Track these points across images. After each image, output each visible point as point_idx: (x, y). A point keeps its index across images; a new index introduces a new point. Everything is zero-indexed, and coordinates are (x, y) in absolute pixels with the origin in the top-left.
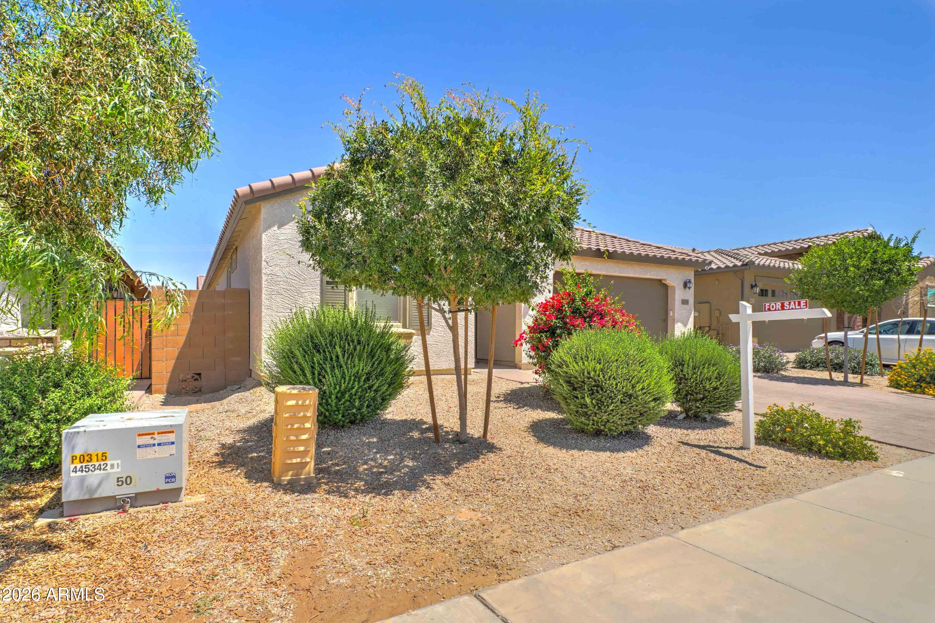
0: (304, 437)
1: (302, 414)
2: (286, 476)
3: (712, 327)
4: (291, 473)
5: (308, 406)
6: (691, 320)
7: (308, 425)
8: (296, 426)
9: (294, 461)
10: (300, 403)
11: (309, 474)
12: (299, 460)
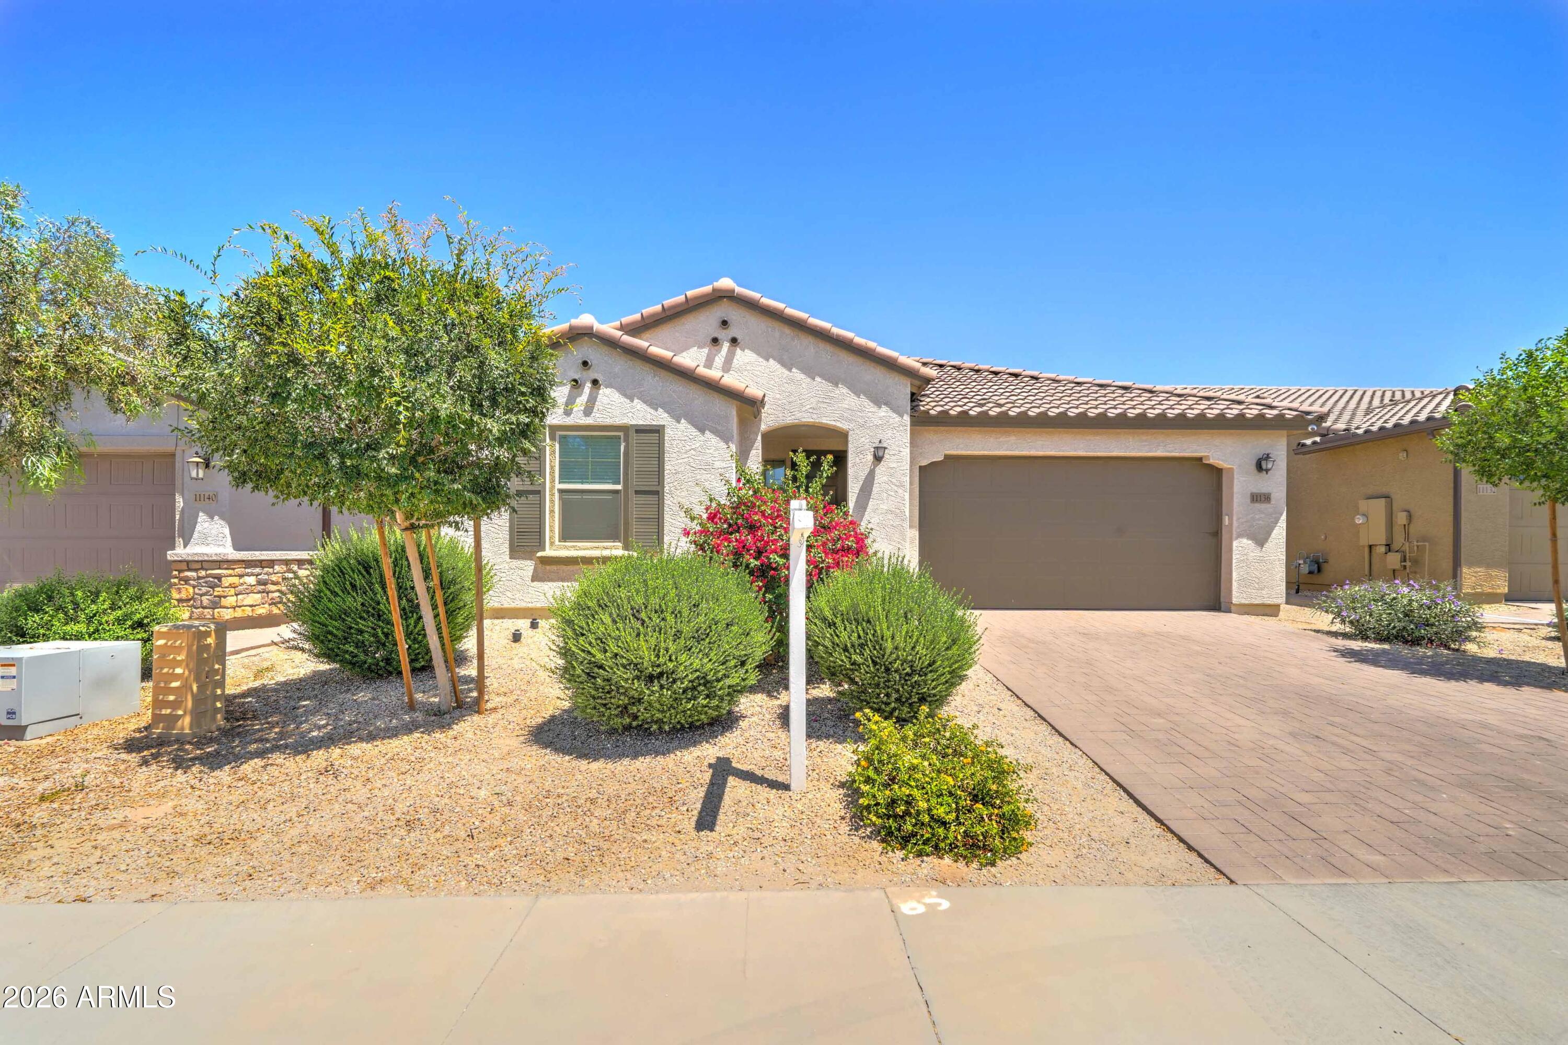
0: (175, 684)
1: (172, 656)
2: (157, 729)
3: (1395, 546)
4: (161, 725)
5: (180, 647)
6: (1280, 532)
7: (179, 671)
8: (165, 670)
9: (164, 712)
10: (169, 643)
11: (183, 729)
12: (168, 711)
